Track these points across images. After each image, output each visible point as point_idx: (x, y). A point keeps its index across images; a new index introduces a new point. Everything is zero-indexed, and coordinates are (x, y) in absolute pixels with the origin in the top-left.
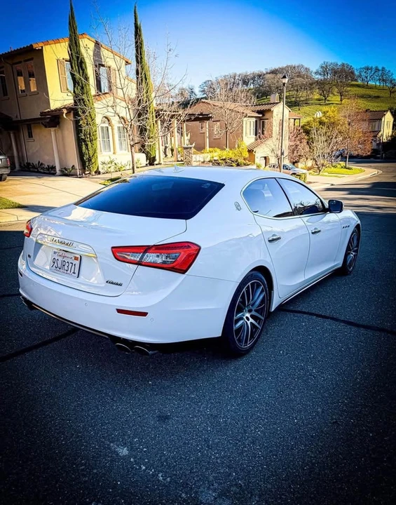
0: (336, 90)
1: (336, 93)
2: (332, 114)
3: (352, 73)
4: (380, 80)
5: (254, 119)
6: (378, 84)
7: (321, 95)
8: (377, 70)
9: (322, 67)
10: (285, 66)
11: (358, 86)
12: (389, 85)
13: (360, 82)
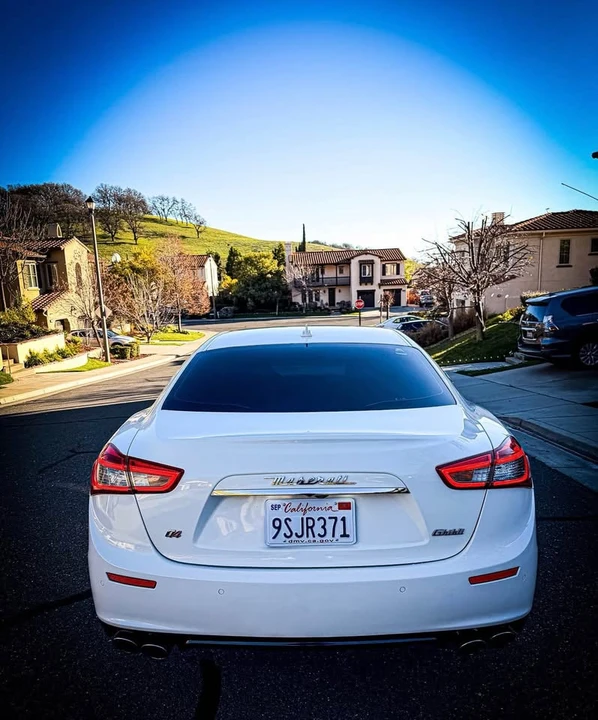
0: (126, 224)
1: (126, 229)
2: (147, 258)
3: (143, 202)
4: (181, 215)
5: (34, 263)
6: (179, 219)
7: (105, 230)
8: (175, 201)
9: (99, 191)
10: (42, 184)
11: (154, 220)
12: (195, 223)
13: (155, 216)
